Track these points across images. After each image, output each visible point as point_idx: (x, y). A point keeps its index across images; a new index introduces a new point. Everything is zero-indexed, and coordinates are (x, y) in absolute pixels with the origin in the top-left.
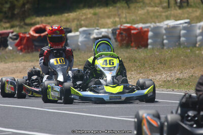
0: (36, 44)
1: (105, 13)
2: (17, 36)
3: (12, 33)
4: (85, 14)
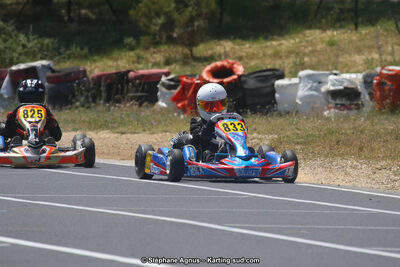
2: (177, 81)
3: (167, 74)
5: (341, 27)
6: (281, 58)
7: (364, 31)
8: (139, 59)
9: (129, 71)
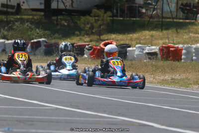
2: (92, 48)
4: (145, 36)
6: (132, 41)
7: (165, 32)
8: (80, 40)
9: (74, 44)
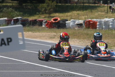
0: (54, 25)
1: (82, 14)
2: (46, 21)
3: (44, 20)
4: (74, 14)
5: (80, 11)
6: (68, 17)
7: (85, 11)
8: (39, 17)
